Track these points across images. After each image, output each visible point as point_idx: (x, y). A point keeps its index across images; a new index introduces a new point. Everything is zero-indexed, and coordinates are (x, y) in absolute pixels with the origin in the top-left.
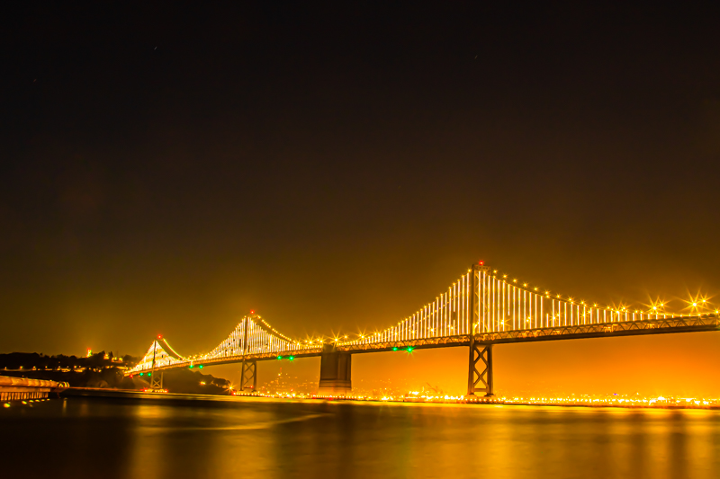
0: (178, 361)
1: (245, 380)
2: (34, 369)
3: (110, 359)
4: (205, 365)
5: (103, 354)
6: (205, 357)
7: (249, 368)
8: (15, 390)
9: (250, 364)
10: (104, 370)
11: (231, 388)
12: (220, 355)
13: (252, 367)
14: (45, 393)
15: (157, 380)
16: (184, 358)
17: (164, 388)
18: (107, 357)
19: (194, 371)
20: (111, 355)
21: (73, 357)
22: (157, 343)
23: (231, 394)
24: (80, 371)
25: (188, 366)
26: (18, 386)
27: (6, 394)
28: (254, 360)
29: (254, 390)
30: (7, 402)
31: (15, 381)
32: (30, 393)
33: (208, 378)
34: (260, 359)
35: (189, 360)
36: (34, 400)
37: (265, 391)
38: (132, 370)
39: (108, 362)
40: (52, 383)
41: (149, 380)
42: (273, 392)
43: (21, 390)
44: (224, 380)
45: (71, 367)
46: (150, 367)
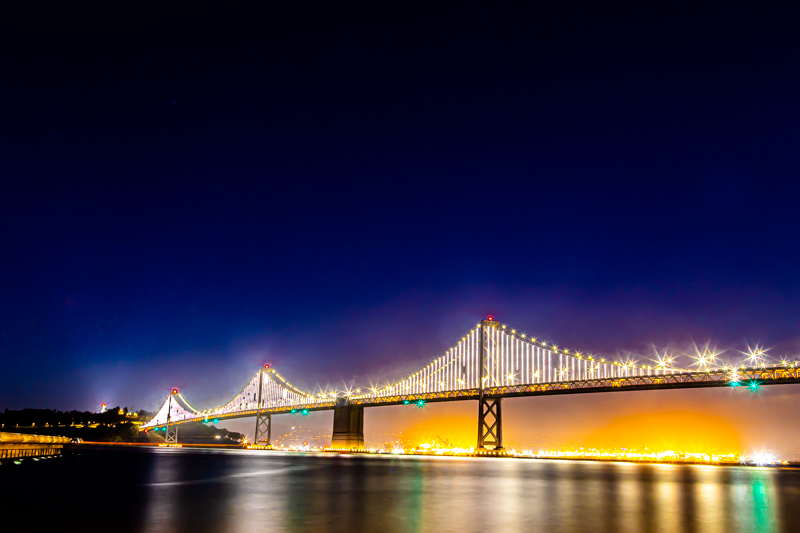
0: (193, 415)
1: (259, 434)
2: (47, 425)
3: (125, 414)
4: (220, 419)
5: (118, 408)
6: (219, 411)
7: (263, 422)
8: (26, 447)
9: (264, 418)
10: (119, 425)
11: (245, 441)
12: (234, 409)
13: (266, 421)
14: (57, 450)
15: (171, 434)
16: (199, 413)
17: (179, 442)
18: (121, 412)
19: (209, 424)
20: (126, 410)
21: (87, 413)
22: (173, 399)
23: (245, 448)
24: (94, 426)
25: (203, 421)
26: (30, 443)
27: (17, 452)
28: (268, 415)
29: (269, 444)
30: (17, 459)
31: (27, 438)
32: (42, 450)
33: (223, 432)
34: (274, 413)
35: (203, 414)
36: (46, 456)
37: (278, 445)
38: (146, 426)
39: (123, 417)
40: (66, 440)
41: (164, 435)
42: (287, 446)
43: (33, 447)
44: (238, 434)
45: (85, 423)
46: (165, 421)
